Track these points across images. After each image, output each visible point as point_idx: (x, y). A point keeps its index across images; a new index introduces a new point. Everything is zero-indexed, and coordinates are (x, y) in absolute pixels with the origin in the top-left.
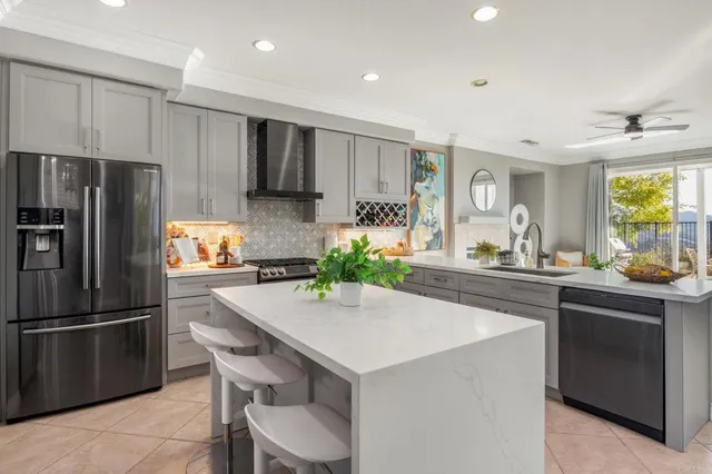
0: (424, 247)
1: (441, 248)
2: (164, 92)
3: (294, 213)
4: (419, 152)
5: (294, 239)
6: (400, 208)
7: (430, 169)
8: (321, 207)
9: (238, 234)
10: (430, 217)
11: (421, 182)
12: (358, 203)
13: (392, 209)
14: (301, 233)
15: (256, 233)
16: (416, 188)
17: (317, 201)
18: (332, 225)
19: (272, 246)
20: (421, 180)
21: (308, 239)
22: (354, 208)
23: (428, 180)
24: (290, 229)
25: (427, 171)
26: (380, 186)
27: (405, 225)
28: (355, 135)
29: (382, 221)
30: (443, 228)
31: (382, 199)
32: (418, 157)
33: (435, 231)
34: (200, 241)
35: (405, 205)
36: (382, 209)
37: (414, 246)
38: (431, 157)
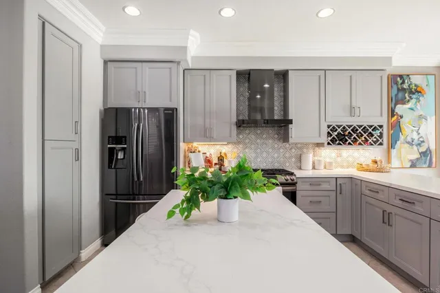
0: (409, 165)
1: (430, 166)
2: (178, 63)
3: (276, 136)
4: (401, 76)
5: (276, 155)
6: (375, 129)
7: (417, 91)
8: (293, 130)
9: (235, 150)
10: (415, 136)
11: (404, 104)
12: (329, 127)
13: (365, 130)
14: (282, 150)
15: (247, 150)
16: (396, 110)
17: (290, 126)
18: (307, 144)
19: (259, 160)
20: (403, 102)
21: (287, 155)
22: (325, 130)
23: (414, 101)
24: (273, 148)
25: (411, 92)
26: (352, 111)
27: (381, 144)
28: (325, 70)
29: (355, 141)
30: (433, 147)
31: (355, 122)
32: (400, 81)
33: (423, 149)
34: (208, 155)
35: (381, 127)
36: (354, 130)
37: (395, 163)
38: (416, 80)
